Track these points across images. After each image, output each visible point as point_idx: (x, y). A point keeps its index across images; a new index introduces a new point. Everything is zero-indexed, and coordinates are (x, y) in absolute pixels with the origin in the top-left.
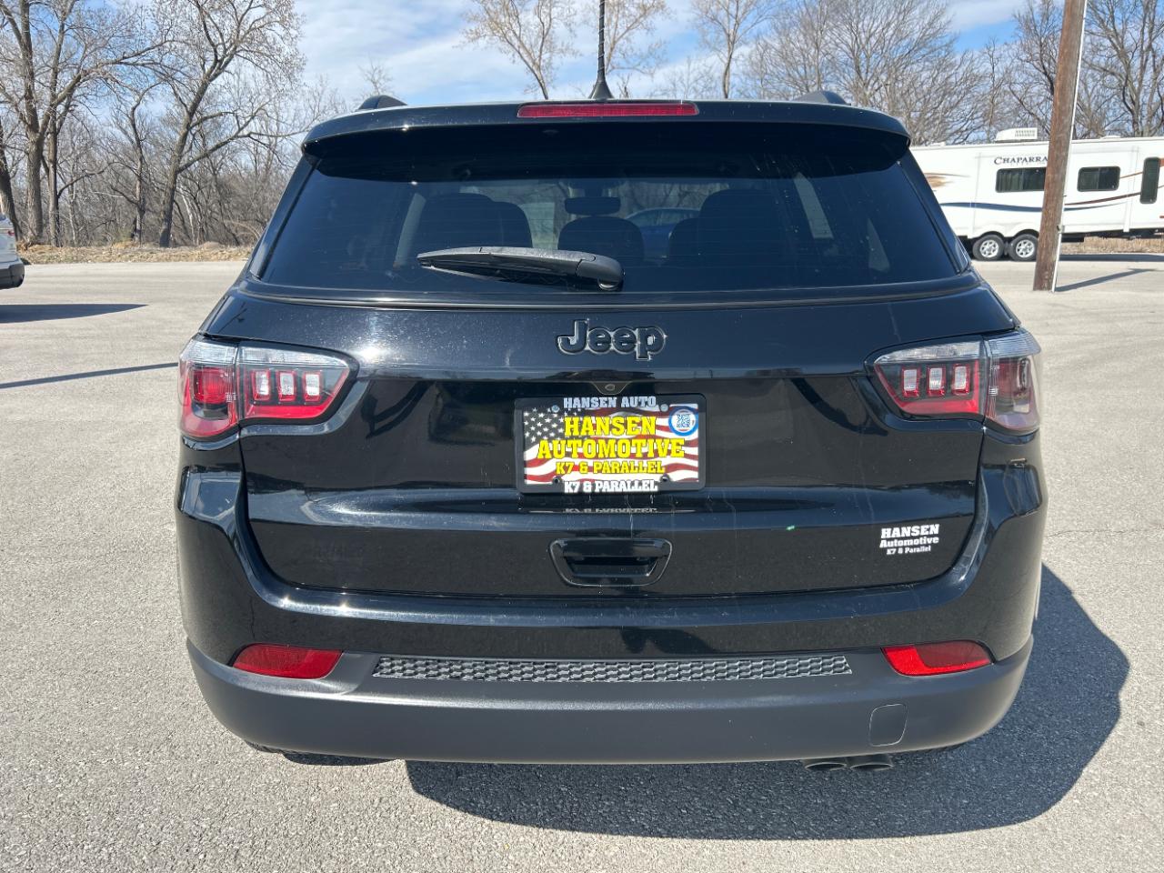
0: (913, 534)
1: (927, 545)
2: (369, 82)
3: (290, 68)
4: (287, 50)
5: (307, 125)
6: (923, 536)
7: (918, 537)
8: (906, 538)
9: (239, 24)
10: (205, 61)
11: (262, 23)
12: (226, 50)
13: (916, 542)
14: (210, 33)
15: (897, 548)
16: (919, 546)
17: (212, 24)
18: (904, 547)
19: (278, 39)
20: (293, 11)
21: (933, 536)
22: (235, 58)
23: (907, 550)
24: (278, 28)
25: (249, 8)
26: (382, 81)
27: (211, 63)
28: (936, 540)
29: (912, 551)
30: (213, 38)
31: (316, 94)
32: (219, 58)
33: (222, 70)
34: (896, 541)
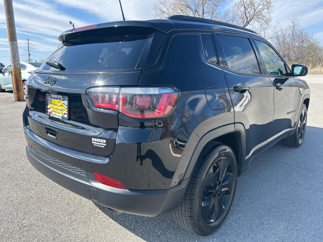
0: (99, 141)
1: (103, 146)
2: (292, 22)
3: (267, 21)
4: (268, 16)
5: (271, 37)
6: (102, 143)
7: (101, 143)
8: (97, 142)
9: (255, 11)
10: (244, 22)
11: (261, 9)
12: (250, 18)
13: (100, 144)
14: (247, 14)
15: (96, 144)
16: (101, 145)
17: (248, 12)
18: (98, 145)
19: (265, 13)
20: (271, 5)
21: (104, 143)
22: (252, 20)
23: (99, 146)
24: (266, 10)
25: (259, 6)
26: (296, 22)
27: (246, 22)
28: (105, 145)
29: (100, 146)
30: (247, 16)
31: (275, 28)
32: (248, 21)
33: (248, 24)
34: (95, 142)
